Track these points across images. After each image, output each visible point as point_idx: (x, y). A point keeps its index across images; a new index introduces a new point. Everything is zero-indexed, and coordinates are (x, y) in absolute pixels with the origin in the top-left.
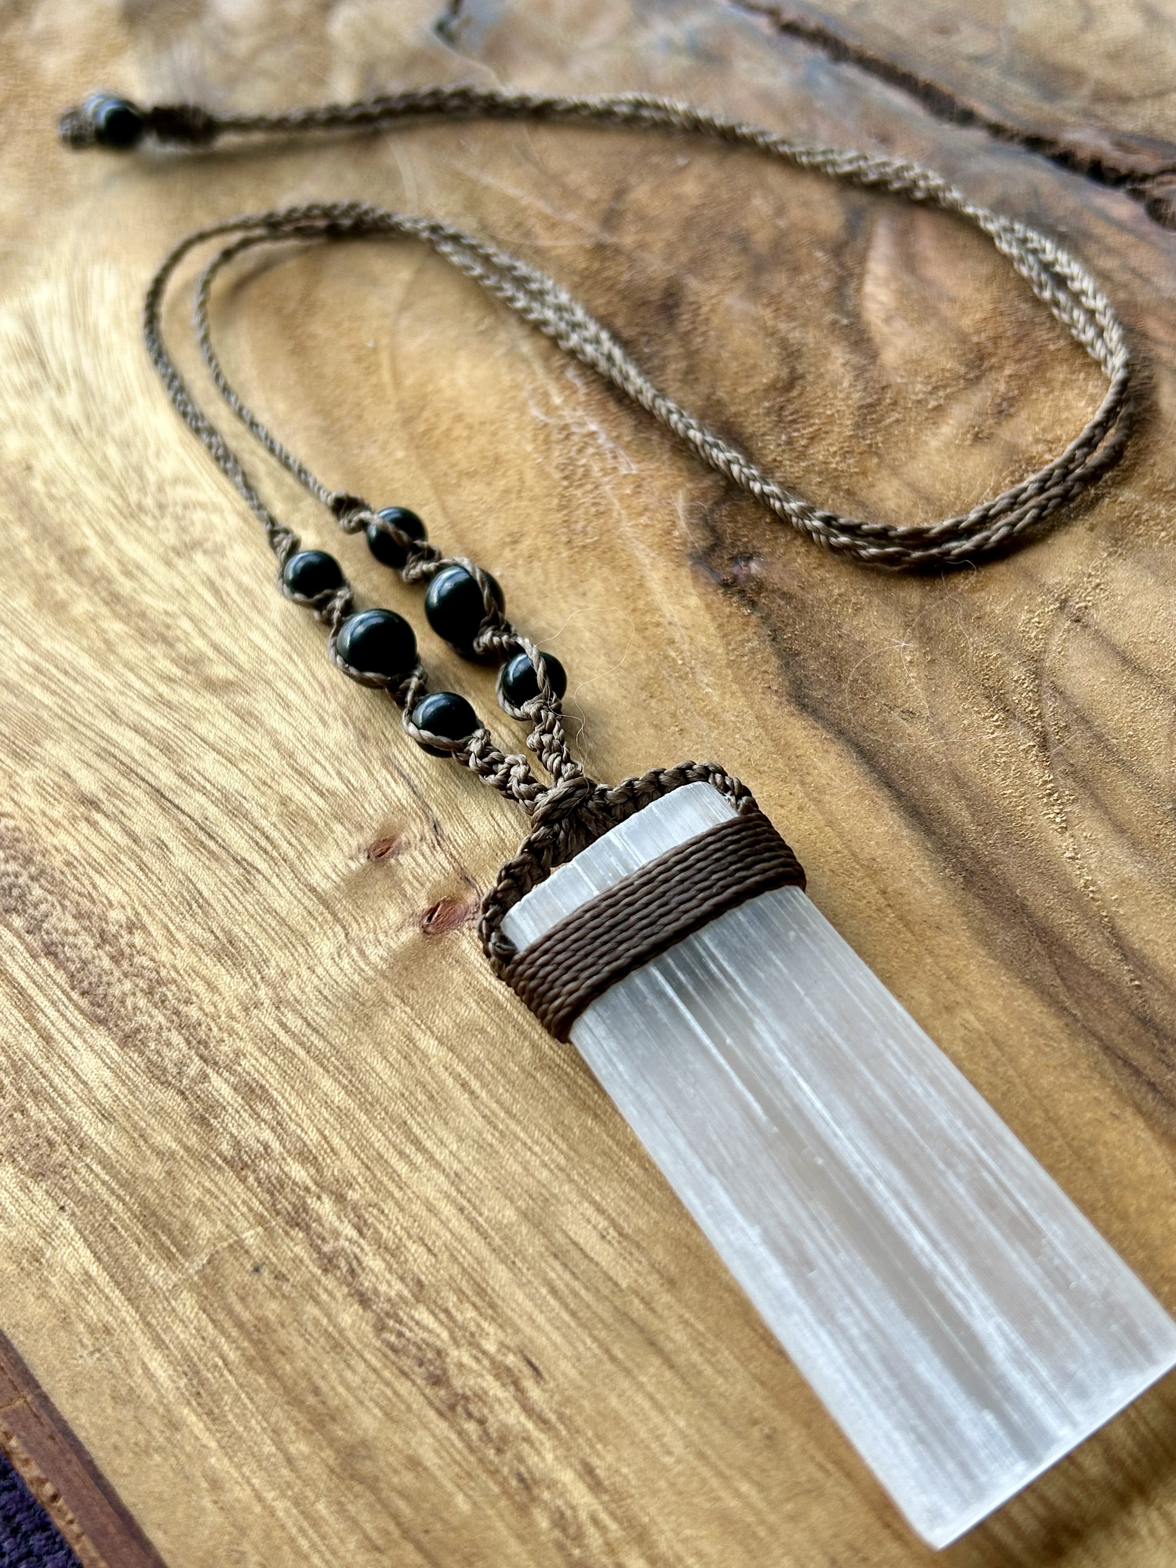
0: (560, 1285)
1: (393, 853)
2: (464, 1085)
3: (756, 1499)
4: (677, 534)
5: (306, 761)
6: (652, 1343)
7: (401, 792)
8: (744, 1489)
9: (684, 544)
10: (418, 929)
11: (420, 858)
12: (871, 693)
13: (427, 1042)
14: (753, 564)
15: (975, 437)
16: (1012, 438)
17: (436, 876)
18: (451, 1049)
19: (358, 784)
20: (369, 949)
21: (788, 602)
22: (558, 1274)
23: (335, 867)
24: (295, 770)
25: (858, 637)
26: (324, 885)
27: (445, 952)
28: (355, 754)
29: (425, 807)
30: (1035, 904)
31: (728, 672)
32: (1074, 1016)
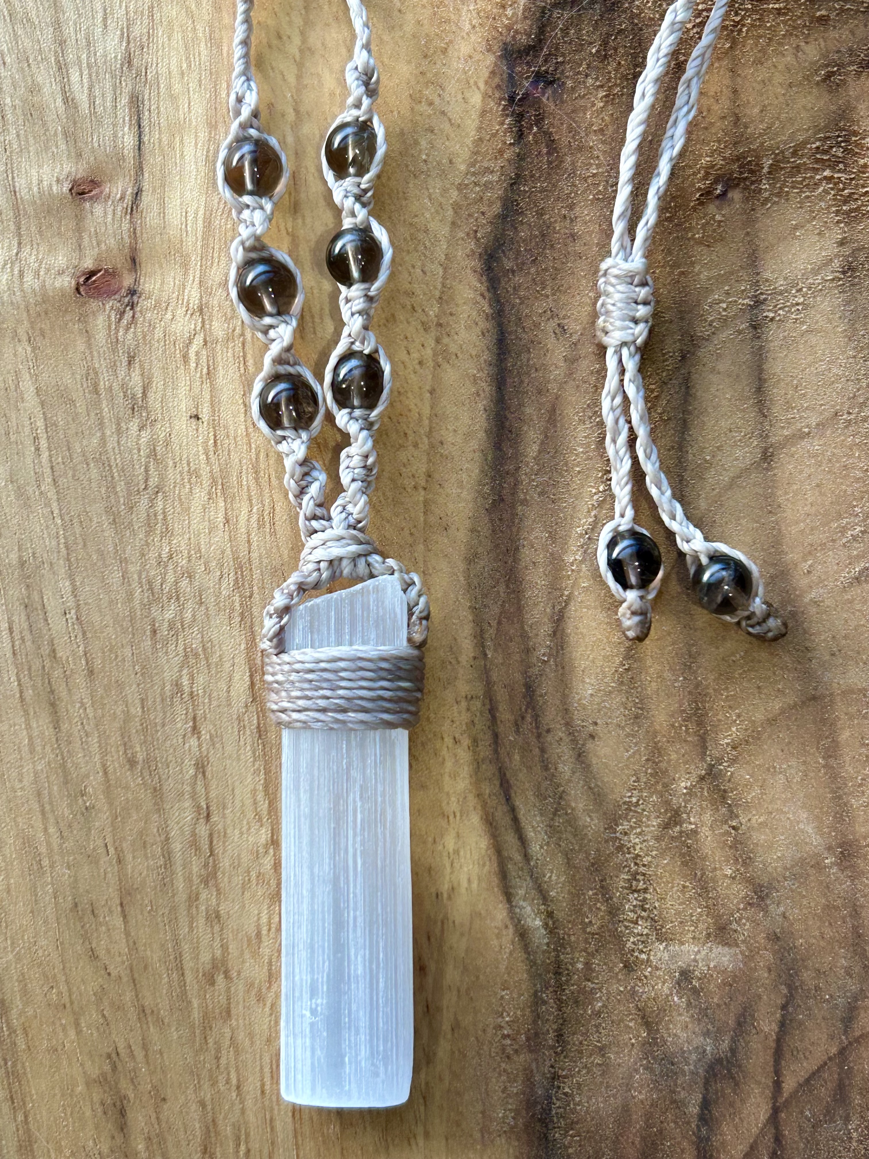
0: (17, 628)
1: (91, 198)
3: (55, 841)
4: (509, 12)
5: (71, 57)
6: (53, 705)
7: (129, 140)
8: (52, 830)
9: (509, 28)
10: (73, 283)
11: (110, 217)
12: (548, 291)
13: (28, 386)
14: (549, 91)
15: (829, 75)
16: (858, 99)
17: (112, 242)
18: (42, 404)
19: (100, 110)
20: (29, 278)
21: (549, 153)
22: (20, 619)
23: (40, 182)
24: (58, 62)
25: (578, 228)
26: (24, 193)
27: (83, 318)
28: (113, 76)
29: (140, 169)
30: (526, 554)
31: (454, 194)
32: (485, 655)
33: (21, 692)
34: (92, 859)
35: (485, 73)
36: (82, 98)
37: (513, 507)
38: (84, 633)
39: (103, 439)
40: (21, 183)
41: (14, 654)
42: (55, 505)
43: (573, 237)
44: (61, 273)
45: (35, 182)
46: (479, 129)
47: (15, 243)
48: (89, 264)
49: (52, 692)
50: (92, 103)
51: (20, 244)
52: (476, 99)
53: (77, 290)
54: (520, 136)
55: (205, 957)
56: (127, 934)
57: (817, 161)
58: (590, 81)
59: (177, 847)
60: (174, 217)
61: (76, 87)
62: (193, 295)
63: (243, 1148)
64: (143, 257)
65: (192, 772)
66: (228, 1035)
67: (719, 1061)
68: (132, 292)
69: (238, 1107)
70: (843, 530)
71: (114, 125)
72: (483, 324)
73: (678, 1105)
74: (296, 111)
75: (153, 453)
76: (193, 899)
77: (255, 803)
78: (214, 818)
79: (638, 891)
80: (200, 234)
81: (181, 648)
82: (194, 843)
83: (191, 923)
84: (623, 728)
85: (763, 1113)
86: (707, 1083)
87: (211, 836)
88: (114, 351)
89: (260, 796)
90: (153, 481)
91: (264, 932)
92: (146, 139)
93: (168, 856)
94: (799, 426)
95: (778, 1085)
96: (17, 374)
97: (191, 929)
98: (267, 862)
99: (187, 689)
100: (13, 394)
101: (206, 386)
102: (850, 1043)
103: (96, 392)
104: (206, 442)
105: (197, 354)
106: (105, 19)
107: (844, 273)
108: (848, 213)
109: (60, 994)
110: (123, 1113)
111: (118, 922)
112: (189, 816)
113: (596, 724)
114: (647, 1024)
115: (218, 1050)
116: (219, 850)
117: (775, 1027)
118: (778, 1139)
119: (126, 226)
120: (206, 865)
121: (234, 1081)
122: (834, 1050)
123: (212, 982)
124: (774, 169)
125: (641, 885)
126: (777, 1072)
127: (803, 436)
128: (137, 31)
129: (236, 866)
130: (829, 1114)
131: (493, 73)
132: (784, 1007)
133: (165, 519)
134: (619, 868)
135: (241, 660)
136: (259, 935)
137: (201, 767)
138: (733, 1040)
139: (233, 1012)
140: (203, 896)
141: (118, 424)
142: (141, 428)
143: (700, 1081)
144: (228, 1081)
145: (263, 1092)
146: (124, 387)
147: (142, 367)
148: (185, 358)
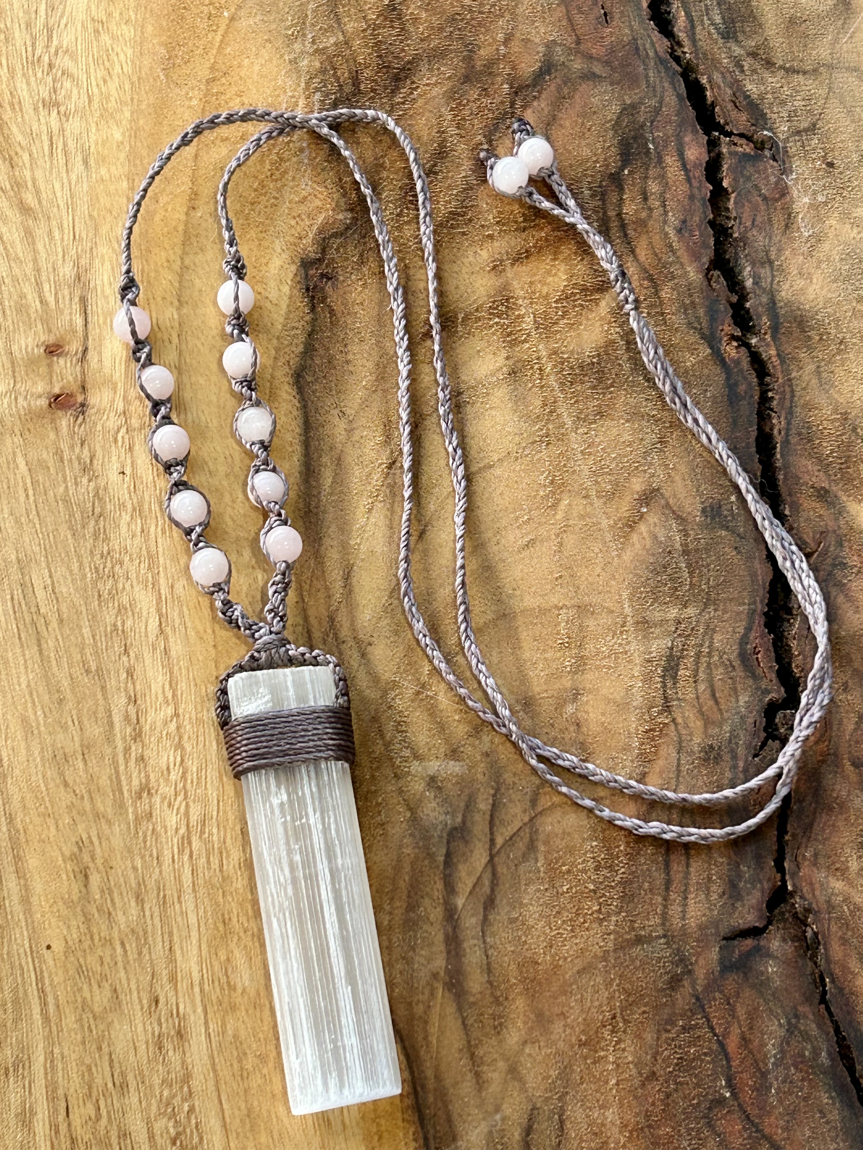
0: (16, 597)
1: (58, 354)
2: (26, 490)
3: (41, 719)
4: (304, 242)
5: (44, 278)
6: (39, 641)
7: (79, 321)
8: (39, 713)
9: (304, 250)
10: (47, 402)
11: (69, 364)
12: (334, 392)
13: (21, 461)
14: (330, 283)
15: (494, 268)
16: (512, 279)
17: (71, 378)
18: (30, 470)
19: (61, 306)
20: (20, 400)
21: (331, 318)
22: (18, 593)
23: (27, 347)
24: (36, 280)
25: (350, 357)
26: (17, 354)
27: (53, 421)
28: (69, 287)
29: (86, 337)
30: (327, 542)
31: (275, 341)
32: (303, 601)
33: (19, 634)
34: (65, 728)
35: (291, 275)
36: (51, 299)
37: (317, 514)
38: (57, 599)
39: (67, 487)
40: (15, 348)
41: (15, 612)
42: (38, 526)
43: (348, 362)
44: (40, 396)
45: (24, 347)
46: (288, 306)
47: (12, 382)
48: (57, 390)
49: (38, 633)
50: (57, 301)
51: (15, 381)
52: (286, 289)
53: (50, 405)
54: (313, 309)
55: (135, 782)
56: (86, 771)
57: (490, 314)
58: (353, 277)
59: (117, 719)
60: (107, 363)
61: (47, 294)
62: (120, 405)
63: (162, 894)
64: (88, 386)
65: (125, 675)
66: (151, 828)
67: (455, 829)
68: (83, 405)
69: (157, 870)
70: (517, 519)
71: (71, 314)
72: (295, 413)
73: (431, 856)
74: (179, 300)
75: (97, 494)
76: (127, 750)
77: (164, 692)
78: (138, 702)
79: (402, 731)
80: (123, 370)
81: (116, 605)
82: (127, 718)
83: (127, 763)
84: (388, 638)
85: (484, 860)
86: (448, 843)
87: (137, 712)
88: (72, 438)
89: (167, 687)
90: (98, 510)
91: (172, 766)
92: (89, 320)
93: (111, 724)
94: (487, 461)
95: (492, 841)
96: (14, 453)
97: (127, 767)
98: (173, 726)
99: (120, 628)
100: (12, 466)
101: (129, 455)
102: (536, 816)
103: (62, 461)
104: (129, 487)
105: (123, 437)
106: (64, 256)
107: (510, 374)
108: (510, 342)
109: (46, 808)
110: (86, 876)
111: (81, 765)
112: (124, 700)
113: (372, 636)
114: (410, 809)
115: (145, 837)
116: (142, 720)
117: (490, 807)
118: (494, 874)
119: (78, 368)
120: (135, 729)
121: (155, 855)
122: (526, 819)
123: (140, 798)
124: (465, 319)
125: (404, 728)
126: (492, 833)
127: (491, 467)
128: (83, 262)
129: (152, 729)
130: (525, 857)
131: (296, 274)
132: (494, 795)
133: (105, 531)
134: (390, 718)
135: (153, 610)
136: (168, 768)
137: (130, 673)
138: (464, 816)
139: (154, 814)
140: (133, 748)
141: (76, 479)
142: (90, 481)
143: (445, 841)
144: (151, 855)
145: (173, 861)
146: (79, 459)
147: (89, 447)
148: (116, 441)
